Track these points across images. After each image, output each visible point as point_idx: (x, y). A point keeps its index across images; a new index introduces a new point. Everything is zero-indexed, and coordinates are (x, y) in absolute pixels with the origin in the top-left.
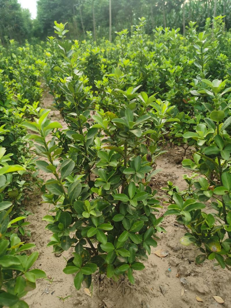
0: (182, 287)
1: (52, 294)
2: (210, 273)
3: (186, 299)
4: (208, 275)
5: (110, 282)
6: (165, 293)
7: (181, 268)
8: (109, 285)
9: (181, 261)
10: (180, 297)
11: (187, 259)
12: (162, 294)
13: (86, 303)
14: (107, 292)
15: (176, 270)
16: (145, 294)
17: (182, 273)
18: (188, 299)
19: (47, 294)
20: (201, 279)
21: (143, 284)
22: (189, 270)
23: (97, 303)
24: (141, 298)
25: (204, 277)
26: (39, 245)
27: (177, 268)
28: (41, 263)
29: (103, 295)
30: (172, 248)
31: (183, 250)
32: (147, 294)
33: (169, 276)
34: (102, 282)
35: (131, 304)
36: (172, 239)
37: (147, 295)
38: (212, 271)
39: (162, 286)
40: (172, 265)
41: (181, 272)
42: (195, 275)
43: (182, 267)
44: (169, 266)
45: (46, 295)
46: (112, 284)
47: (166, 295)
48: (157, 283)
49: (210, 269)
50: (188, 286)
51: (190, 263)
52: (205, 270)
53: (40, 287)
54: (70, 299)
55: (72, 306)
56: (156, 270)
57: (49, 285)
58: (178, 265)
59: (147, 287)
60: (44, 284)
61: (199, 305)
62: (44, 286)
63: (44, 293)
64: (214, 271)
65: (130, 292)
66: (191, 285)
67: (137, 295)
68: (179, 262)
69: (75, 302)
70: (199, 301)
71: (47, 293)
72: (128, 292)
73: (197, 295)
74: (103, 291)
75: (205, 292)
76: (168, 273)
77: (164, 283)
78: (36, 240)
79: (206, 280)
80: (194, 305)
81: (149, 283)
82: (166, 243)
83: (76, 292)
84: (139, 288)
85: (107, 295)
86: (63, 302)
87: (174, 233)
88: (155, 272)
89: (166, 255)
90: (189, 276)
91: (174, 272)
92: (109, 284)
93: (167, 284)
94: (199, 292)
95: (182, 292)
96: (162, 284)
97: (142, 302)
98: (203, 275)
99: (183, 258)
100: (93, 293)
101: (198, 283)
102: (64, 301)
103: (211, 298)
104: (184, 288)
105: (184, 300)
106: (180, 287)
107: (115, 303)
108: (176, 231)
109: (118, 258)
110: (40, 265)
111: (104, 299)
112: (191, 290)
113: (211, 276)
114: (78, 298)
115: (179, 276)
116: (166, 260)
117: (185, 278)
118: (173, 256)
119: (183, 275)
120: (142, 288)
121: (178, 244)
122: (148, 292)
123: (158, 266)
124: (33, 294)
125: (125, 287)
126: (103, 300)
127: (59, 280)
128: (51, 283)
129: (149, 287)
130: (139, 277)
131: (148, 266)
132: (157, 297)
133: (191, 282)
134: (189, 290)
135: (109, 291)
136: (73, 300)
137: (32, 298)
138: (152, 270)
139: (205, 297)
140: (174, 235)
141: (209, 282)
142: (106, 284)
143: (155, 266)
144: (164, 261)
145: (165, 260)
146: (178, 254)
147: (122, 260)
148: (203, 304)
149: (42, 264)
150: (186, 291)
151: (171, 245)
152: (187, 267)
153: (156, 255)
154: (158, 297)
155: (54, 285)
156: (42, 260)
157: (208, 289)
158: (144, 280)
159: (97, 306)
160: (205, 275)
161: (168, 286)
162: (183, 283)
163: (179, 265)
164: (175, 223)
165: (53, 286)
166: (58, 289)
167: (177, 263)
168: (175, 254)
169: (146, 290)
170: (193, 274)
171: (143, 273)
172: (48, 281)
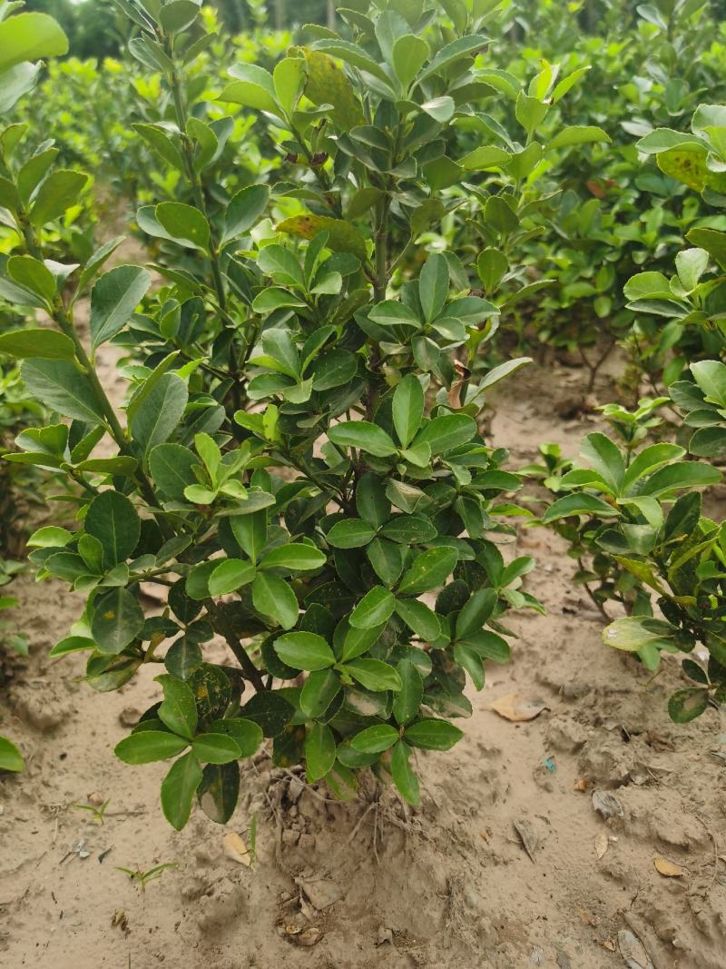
0: (599, 825)
1: (101, 858)
2: (705, 774)
3: (616, 870)
4: (698, 781)
5: (322, 810)
6: (537, 848)
7: (595, 758)
8: (321, 821)
9: (591, 733)
10: (592, 863)
11: (615, 725)
12: (522, 855)
13: (229, 891)
14: (314, 847)
15: (575, 765)
16: (459, 852)
17: (596, 775)
18: (626, 869)
19: (83, 859)
20: (671, 796)
21: (449, 818)
22: (623, 765)
23: (272, 888)
24: (443, 868)
25: (681, 786)
26: (61, 687)
27: (579, 757)
28: (65, 750)
29: (296, 859)
30: (556, 690)
31: (596, 692)
32: (467, 853)
33: (547, 788)
34: (293, 812)
35: (405, 893)
36: (557, 657)
37: (465, 858)
38: (714, 766)
39: (521, 823)
40: (560, 750)
41: (593, 771)
42: (648, 783)
43: (598, 752)
44: (547, 751)
45: (78, 863)
46: (331, 818)
47: (540, 857)
48: (503, 814)
49: (706, 759)
50: (622, 821)
51: (626, 739)
52: (686, 762)
53: (55, 835)
54: (171, 878)
55: (179, 901)
56: (499, 768)
57: (90, 829)
58: (579, 746)
59: (465, 827)
60: (73, 823)
61: (666, 888)
62: (72, 830)
63: (71, 857)
64: (718, 764)
65: (402, 847)
66: (633, 818)
67: (428, 855)
68: (585, 738)
69: (191, 886)
70: (666, 877)
71: (83, 854)
72: (392, 844)
73: (656, 855)
74: (297, 843)
75: (691, 842)
76: (542, 776)
77: (531, 814)
78: (51, 671)
79: (692, 800)
80: (650, 889)
81: (474, 814)
82: (534, 671)
83: (194, 851)
84: (436, 833)
85: (314, 859)
86: (144, 890)
87: (563, 637)
88: (494, 774)
89: (534, 715)
90: (626, 785)
91: (567, 772)
92: (322, 817)
93: (542, 818)
94: (666, 843)
95: (601, 843)
96: (523, 817)
97: (448, 882)
98: (677, 780)
99: (597, 723)
100: (258, 852)
101: (660, 811)
102: (148, 886)
103: (713, 863)
104: (605, 829)
105: (607, 874)
106: (591, 826)
107: (344, 889)
108: (568, 629)
109: (353, 699)
110: (63, 756)
111: (301, 874)
112: (636, 835)
113: (711, 785)
114: (201, 872)
115: (587, 788)
116: (537, 730)
117: (610, 793)
118: (561, 716)
119: (602, 781)
120: (445, 830)
121: (580, 674)
122: (468, 845)
123: (507, 753)
124: (28, 862)
125: (382, 828)
126: (297, 880)
127: (131, 809)
128: (97, 820)
129: (474, 829)
130: (434, 790)
131: (469, 753)
132: (505, 863)
133: (634, 806)
134: (627, 835)
135: (321, 846)
136: (179, 881)
137: (21, 873)
138: (484, 764)
139: (691, 858)
140: (564, 642)
141: (702, 804)
142: (307, 820)
143: (493, 753)
144: (527, 734)
145: (530, 730)
146: (579, 709)
147: (368, 708)
148: (686, 886)
149: (70, 753)
150: (615, 839)
151: (554, 678)
152: (617, 753)
153: (496, 713)
154: (510, 867)
155: (111, 828)
156: (70, 740)
157: (701, 829)
158: (452, 804)
159: (275, 902)
160: (686, 781)
161: (548, 822)
162: (605, 810)
163: (587, 746)
164: (564, 605)
165: (105, 832)
166: (124, 840)
167: (577, 740)
168: (570, 708)
169: (461, 839)
170: (639, 779)
171: (448, 778)
172: (90, 812)
